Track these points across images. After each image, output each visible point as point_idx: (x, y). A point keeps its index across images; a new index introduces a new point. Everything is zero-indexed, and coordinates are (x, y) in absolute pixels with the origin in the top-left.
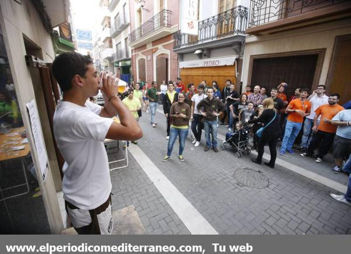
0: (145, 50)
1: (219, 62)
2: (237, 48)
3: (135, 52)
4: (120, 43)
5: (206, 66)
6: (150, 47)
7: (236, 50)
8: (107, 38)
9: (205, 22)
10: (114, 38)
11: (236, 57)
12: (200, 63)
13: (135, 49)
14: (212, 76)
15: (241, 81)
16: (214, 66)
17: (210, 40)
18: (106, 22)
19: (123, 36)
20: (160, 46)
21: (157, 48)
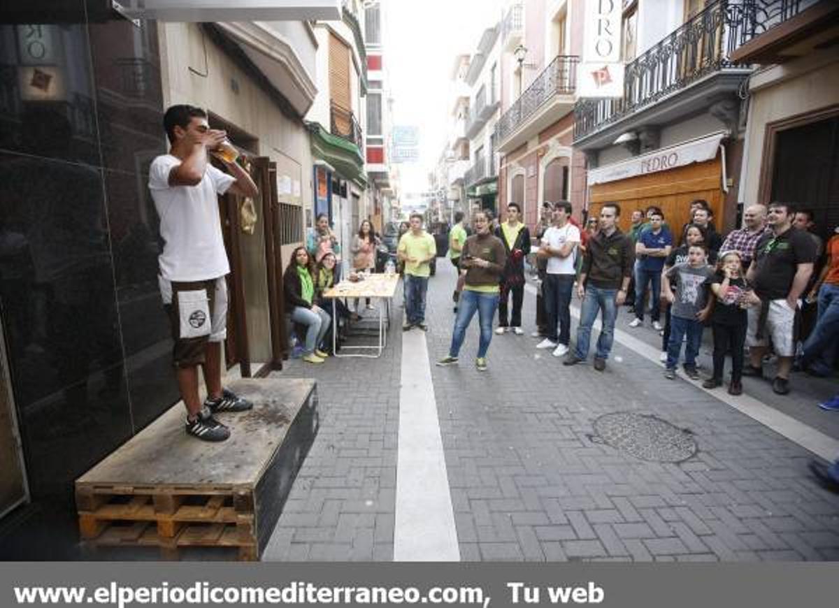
0: (525, 155)
1: (677, 157)
2: (724, 112)
3: (507, 162)
4: (482, 147)
5: (645, 172)
6: (534, 146)
7: (720, 116)
8: (460, 140)
9: (640, 61)
10: (472, 138)
11: (721, 136)
12: (632, 166)
13: (507, 156)
14: (661, 196)
15: (740, 201)
16: (664, 168)
17: (653, 103)
18: (461, 110)
19: (488, 130)
20: (552, 142)
21: (547, 146)
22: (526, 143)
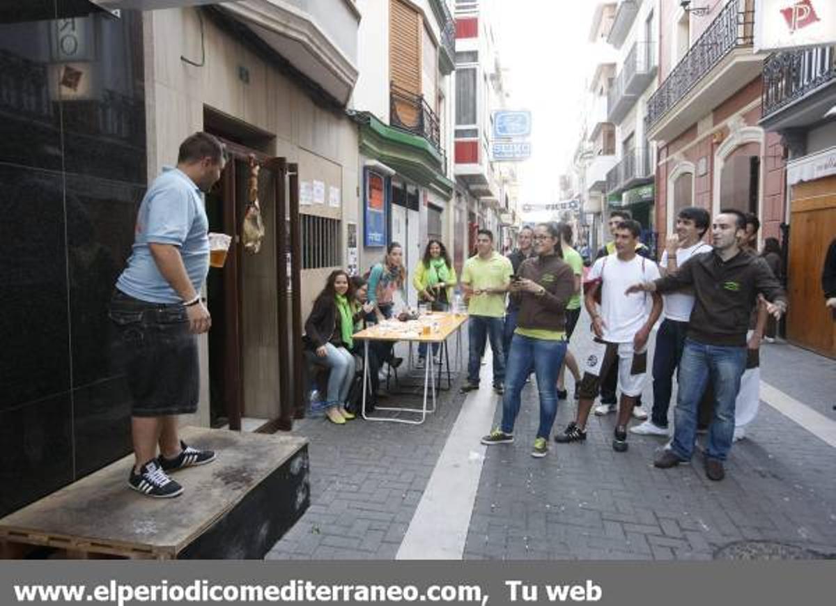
0: (695, 142)
3: (667, 155)
4: (632, 135)
6: (706, 129)
8: (600, 126)
10: (619, 122)
13: (667, 146)
18: (603, 82)
20: (732, 121)
21: (726, 127)
22: (695, 126)
